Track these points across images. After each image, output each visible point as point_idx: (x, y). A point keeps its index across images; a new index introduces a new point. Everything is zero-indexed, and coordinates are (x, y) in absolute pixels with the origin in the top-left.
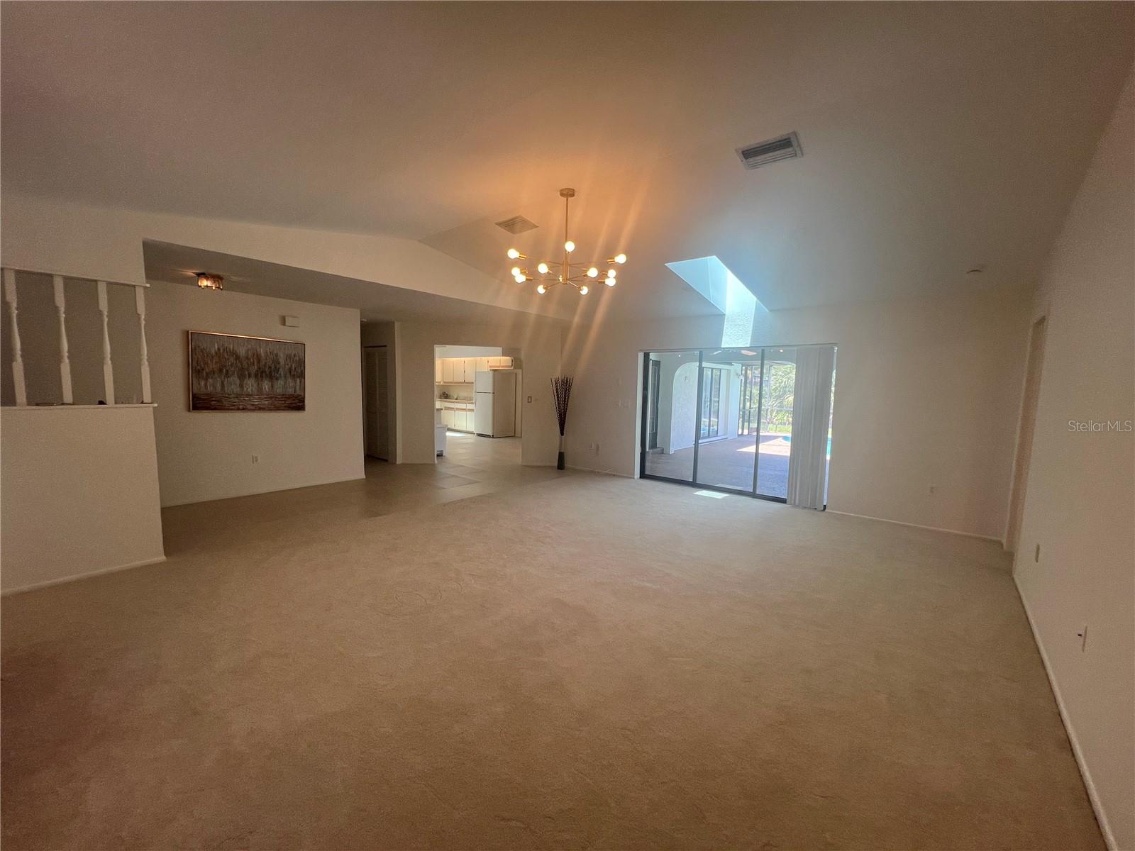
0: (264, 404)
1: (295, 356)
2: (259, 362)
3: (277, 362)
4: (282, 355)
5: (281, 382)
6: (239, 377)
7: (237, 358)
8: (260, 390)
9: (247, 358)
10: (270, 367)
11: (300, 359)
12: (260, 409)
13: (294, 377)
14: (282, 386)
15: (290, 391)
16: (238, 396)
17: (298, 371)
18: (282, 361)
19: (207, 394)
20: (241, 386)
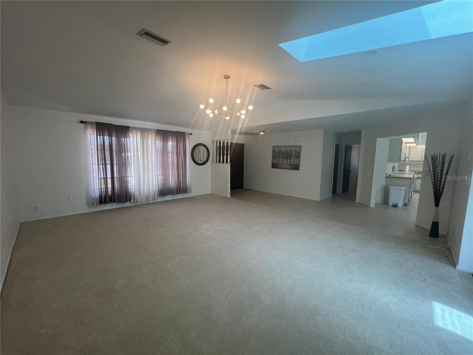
0: (287, 167)
1: (297, 151)
2: (287, 153)
3: (292, 153)
4: (293, 151)
5: (292, 160)
6: (282, 159)
7: (282, 153)
8: (287, 163)
9: (284, 153)
10: (290, 155)
11: (299, 152)
12: (287, 169)
13: (296, 158)
14: (293, 161)
15: (295, 163)
16: (282, 164)
17: (298, 156)
18: (293, 153)
19: (275, 163)
20: (283, 161)
